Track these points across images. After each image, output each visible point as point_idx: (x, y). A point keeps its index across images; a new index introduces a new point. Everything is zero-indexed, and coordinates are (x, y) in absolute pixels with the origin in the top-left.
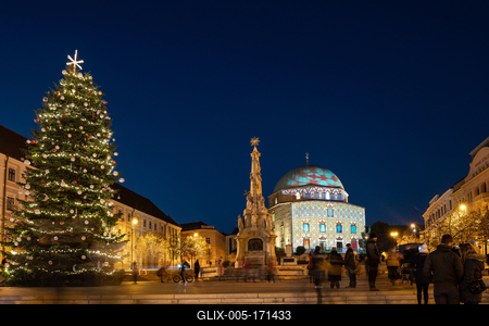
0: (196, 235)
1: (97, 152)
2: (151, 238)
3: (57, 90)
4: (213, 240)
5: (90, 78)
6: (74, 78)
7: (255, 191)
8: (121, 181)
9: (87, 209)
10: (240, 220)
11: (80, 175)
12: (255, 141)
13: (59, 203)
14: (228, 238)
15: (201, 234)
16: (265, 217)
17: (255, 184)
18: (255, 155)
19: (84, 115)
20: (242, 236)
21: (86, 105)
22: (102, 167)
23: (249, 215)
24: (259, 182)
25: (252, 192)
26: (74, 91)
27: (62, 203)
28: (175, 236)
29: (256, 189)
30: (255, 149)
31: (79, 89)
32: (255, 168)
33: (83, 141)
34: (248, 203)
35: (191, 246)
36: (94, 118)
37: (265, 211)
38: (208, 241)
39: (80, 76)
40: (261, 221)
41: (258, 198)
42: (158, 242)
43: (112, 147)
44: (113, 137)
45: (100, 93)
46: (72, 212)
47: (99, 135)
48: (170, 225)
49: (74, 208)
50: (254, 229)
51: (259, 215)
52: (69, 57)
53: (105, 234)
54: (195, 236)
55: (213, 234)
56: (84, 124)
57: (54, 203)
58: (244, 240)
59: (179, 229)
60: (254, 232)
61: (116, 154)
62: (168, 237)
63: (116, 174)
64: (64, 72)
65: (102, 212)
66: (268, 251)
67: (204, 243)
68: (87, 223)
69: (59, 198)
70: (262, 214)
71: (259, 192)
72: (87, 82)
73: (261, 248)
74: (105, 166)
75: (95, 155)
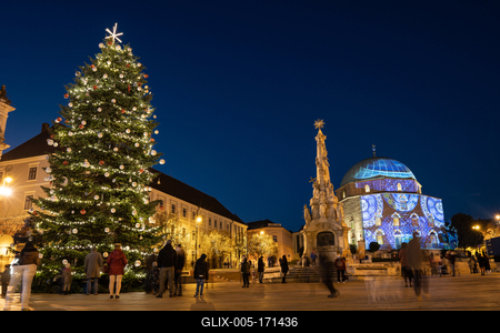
0: (262, 232)
1: (132, 128)
2: (216, 237)
3: (91, 63)
4: (280, 238)
5: (129, 50)
6: (111, 51)
7: (322, 178)
8: (162, 162)
9: (117, 195)
10: (306, 210)
11: (109, 155)
12: (319, 124)
13: (82, 188)
14: (295, 235)
15: (267, 232)
16: (335, 206)
17: (322, 170)
18: (320, 138)
19: (118, 87)
20: (309, 229)
21: (121, 76)
22: (137, 145)
23: (317, 205)
24: (326, 168)
25: (318, 179)
26: (109, 63)
27: (85, 188)
28: (241, 234)
29: (323, 175)
30: (320, 132)
31: (115, 61)
32: (321, 152)
33: (115, 116)
34: (315, 191)
35: (257, 244)
36: (130, 91)
37: (334, 199)
38: (275, 240)
39: (118, 48)
40: (331, 211)
41: (326, 185)
42: (223, 241)
43: (151, 124)
44: (153, 113)
45: (139, 65)
46: (97, 198)
47: (134, 109)
48: (235, 223)
49: (99, 193)
50: (323, 220)
51: (329, 204)
52: (108, 30)
53: (137, 225)
54: (262, 234)
55: (280, 231)
56: (117, 97)
57: (76, 187)
58: (312, 233)
59: (245, 227)
60: (323, 225)
61: (156, 132)
62: (234, 235)
63: (154, 153)
64: (101, 46)
65: (135, 199)
66: (341, 245)
67: (271, 241)
68: (113, 211)
69: (83, 181)
70: (332, 203)
71: (327, 178)
72: (126, 54)
73: (332, 243)
74: (141, 144)
75: (128, 131)
